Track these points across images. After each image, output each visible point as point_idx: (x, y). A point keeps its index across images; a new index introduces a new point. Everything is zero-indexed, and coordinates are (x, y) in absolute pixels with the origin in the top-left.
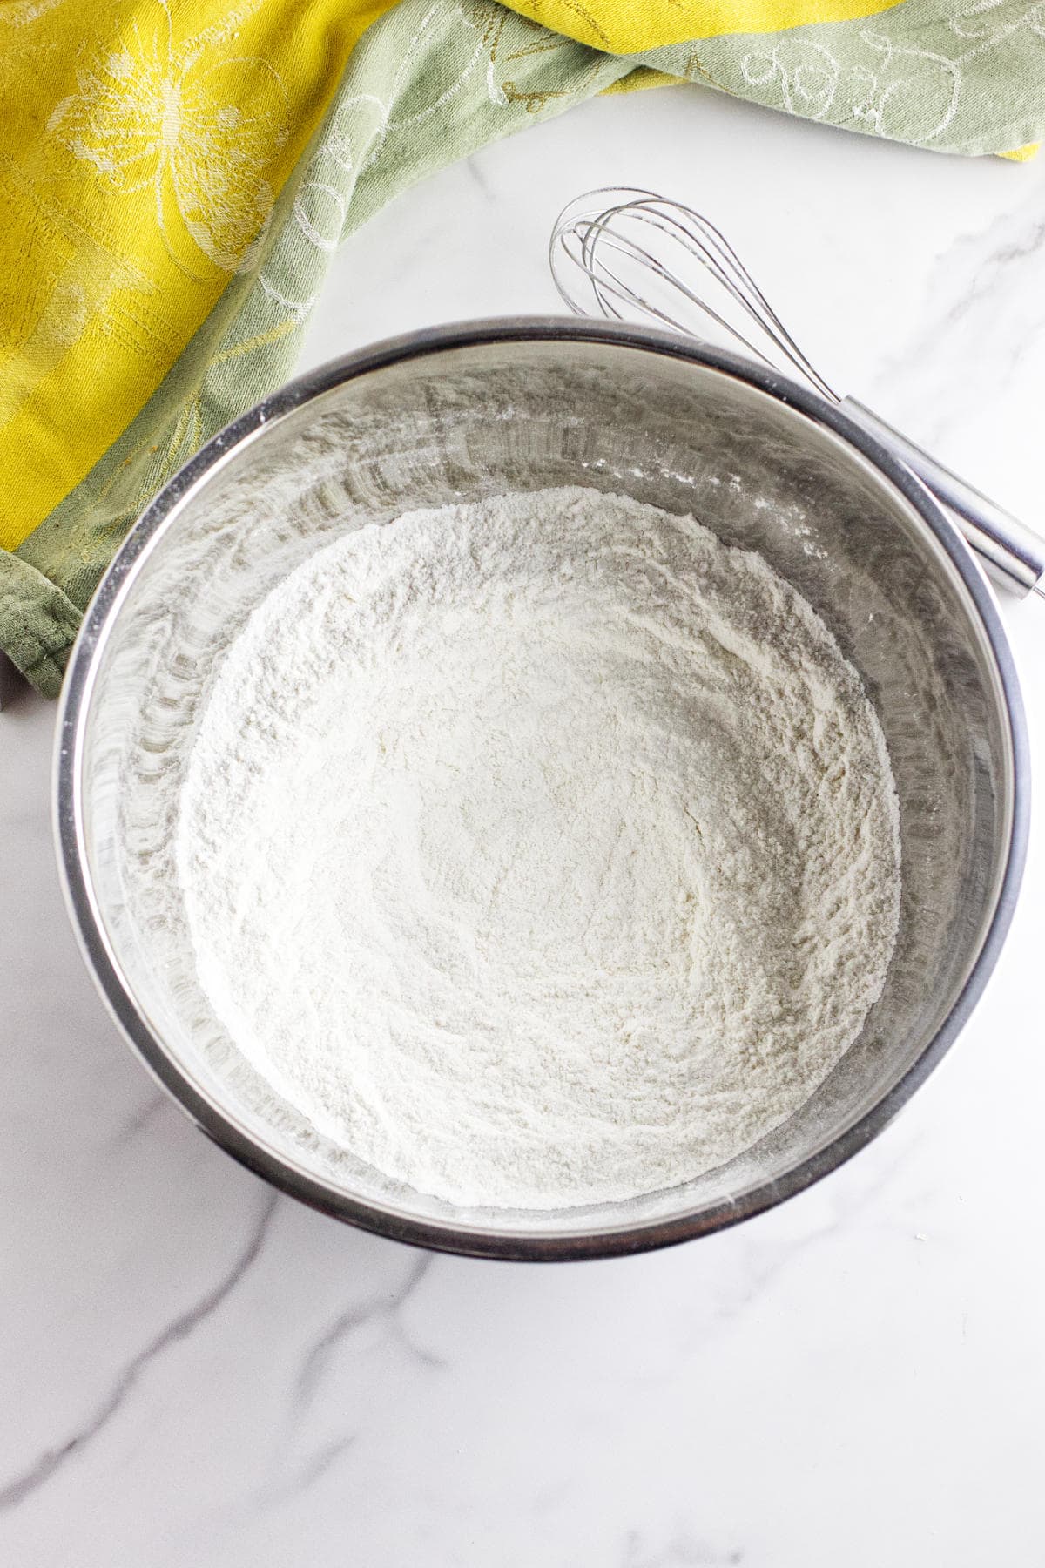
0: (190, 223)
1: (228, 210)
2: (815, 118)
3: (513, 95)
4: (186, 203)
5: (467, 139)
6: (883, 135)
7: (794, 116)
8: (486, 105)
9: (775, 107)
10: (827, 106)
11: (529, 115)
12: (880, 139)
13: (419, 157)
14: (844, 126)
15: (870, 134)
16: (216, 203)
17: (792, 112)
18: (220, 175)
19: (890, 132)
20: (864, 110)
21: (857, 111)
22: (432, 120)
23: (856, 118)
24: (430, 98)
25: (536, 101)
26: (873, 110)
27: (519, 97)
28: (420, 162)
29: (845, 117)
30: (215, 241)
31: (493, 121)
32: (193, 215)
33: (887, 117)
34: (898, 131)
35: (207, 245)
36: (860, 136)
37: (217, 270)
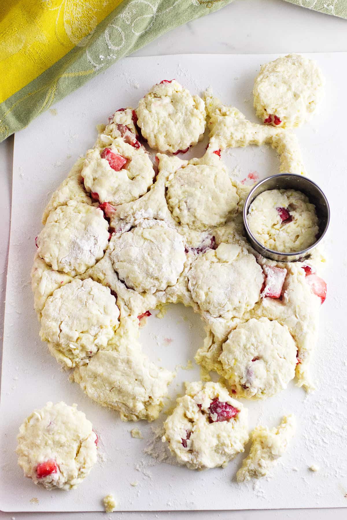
0: (66, 24)
1: (80, 23)
2: (310, 8)
3: (201, 2)
4: (66, 17)
5: (184, 18)
6: (334, 15)
7: (302, 7)
8: (192, 5)
9: (295, 4)
10: (314, 4)
11: (208, 9)
12: (333, 16)
13: (167, 25)
14: (321, 11)
15: (329, 14)
16: (76, 20)
17: (302, 6)
18: (80, 10)
19: (337, 14)
20: (328, 6)
21: (325, 6)
22: (172, 11)
23: (325, 8)
24: (171, 3)
25: (210, 4)
26: (331, 6)
27: (204, 3)
28: (167, 27)
29: (321, 8)
30: (72, 33)
31: (194, 11)
32: (67, 21)
33: (336, 8)
34: (340, 13)
35: (69, 34)
36: (326, 15)
37: (71, 42)
